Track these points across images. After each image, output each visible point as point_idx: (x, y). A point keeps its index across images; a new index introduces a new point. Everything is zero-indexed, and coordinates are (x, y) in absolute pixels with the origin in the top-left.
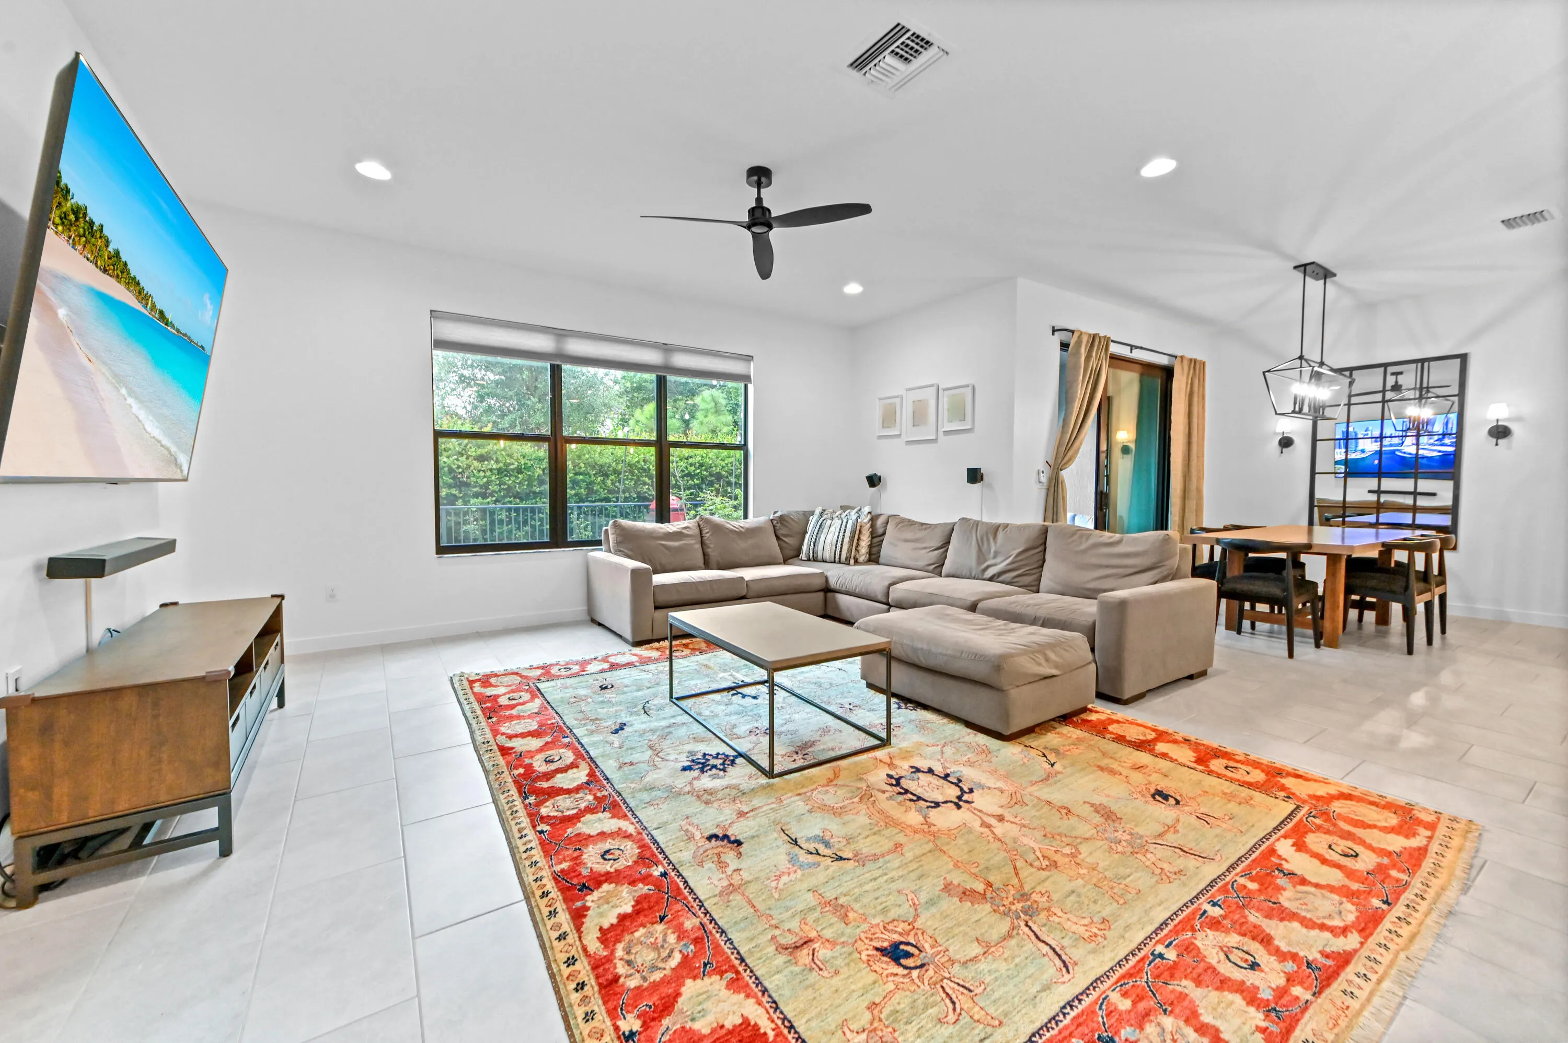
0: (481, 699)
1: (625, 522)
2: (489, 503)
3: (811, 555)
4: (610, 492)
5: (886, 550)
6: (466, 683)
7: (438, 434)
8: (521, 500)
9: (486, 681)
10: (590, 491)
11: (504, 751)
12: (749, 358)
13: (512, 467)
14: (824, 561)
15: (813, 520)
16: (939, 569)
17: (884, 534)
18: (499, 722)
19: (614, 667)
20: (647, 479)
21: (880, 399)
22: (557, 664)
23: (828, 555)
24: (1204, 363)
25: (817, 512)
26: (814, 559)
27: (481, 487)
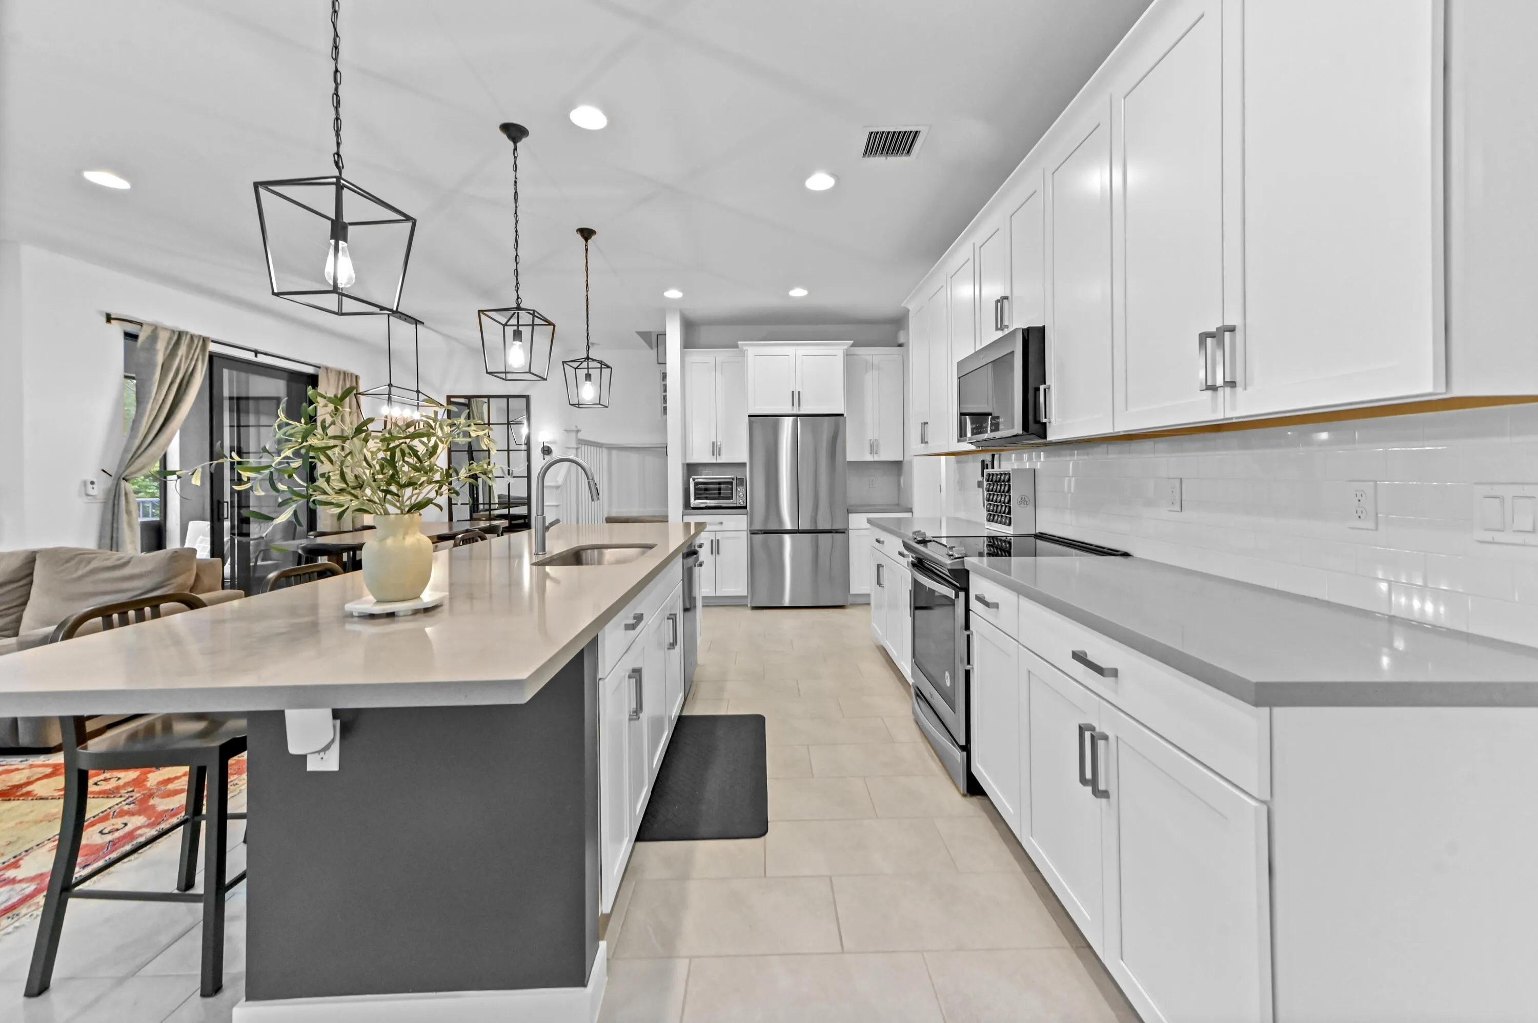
24: (357, 377)
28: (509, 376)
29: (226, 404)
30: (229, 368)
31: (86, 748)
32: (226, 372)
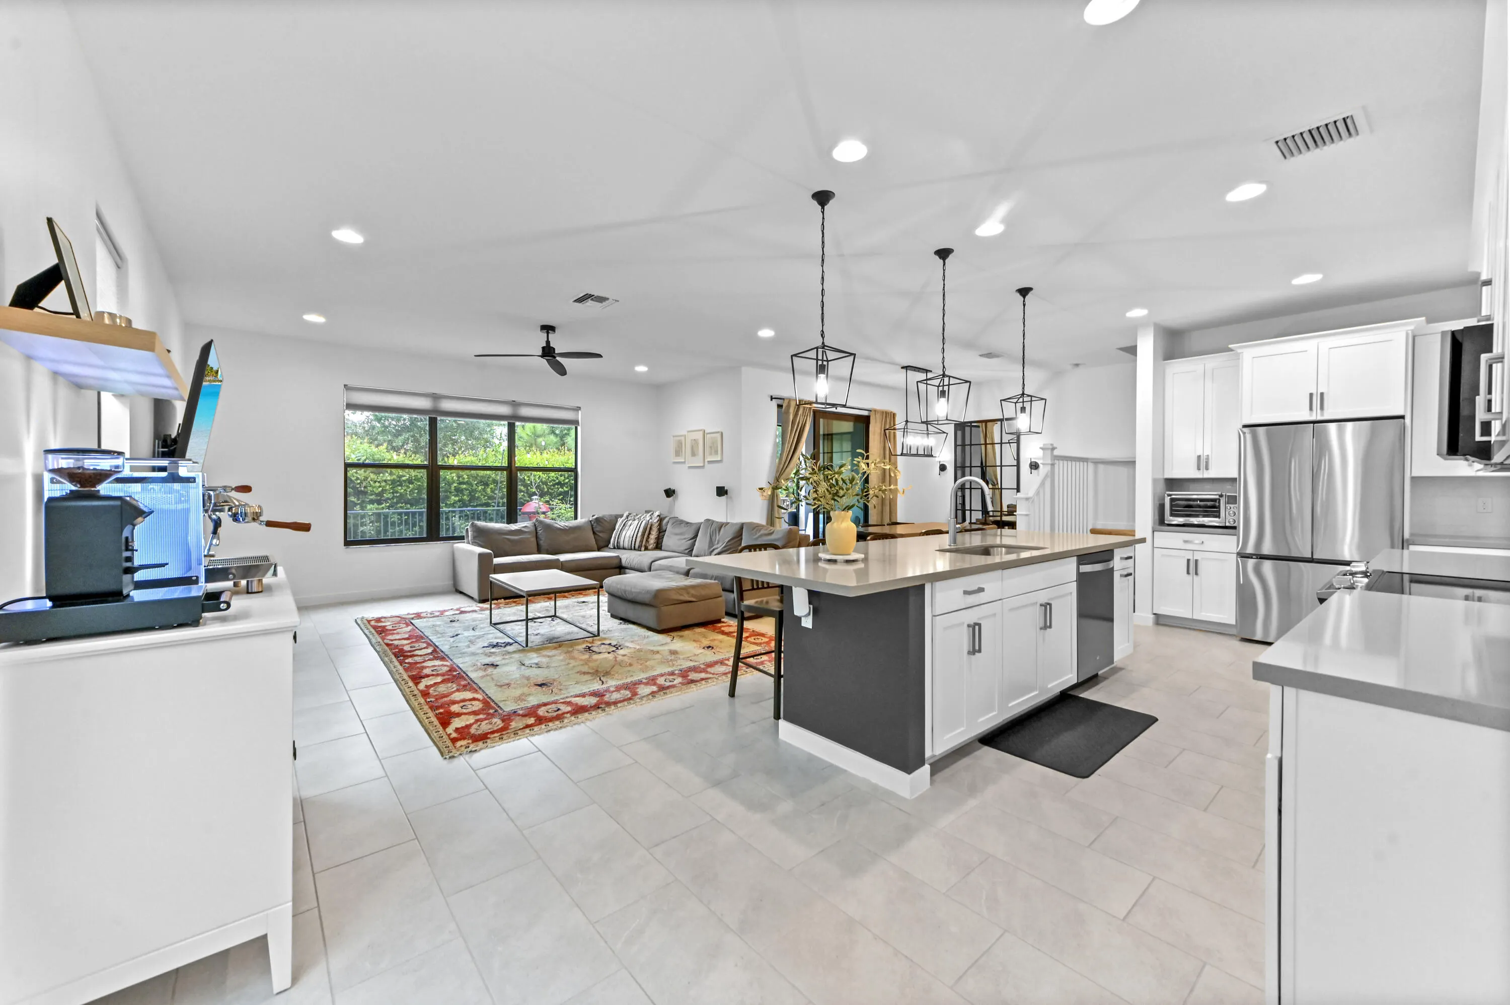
0: (375, 627)
1: (481, 523)
2: (383, 508)
3: (616, 544)
4: (490, 498)
5: (667, 541)
6: (366, 622)
7: (348, 466)
8: (412, 505)
9: (378, 620)
10: (472, 498)
11: (387, 645)
12: (579, 408)
13: (404, 478)
14: (624, 549)
15: (620, 520)
16: (690, 553)
17: (665, 531)
18: (386, 635)
19: (462, 612)
20: (522, 488)
21: (674, 436)
22: (426, 612)
23: (626, 545)
24: (894, 415)
25: (625, 516)
26: (618, 547)
27: (377, 495)
28: (940, 422)
29: (821, 438)
30: (823, 418)
31: (743, 602)
32: (821, 420)
